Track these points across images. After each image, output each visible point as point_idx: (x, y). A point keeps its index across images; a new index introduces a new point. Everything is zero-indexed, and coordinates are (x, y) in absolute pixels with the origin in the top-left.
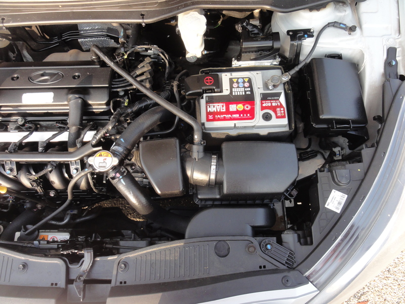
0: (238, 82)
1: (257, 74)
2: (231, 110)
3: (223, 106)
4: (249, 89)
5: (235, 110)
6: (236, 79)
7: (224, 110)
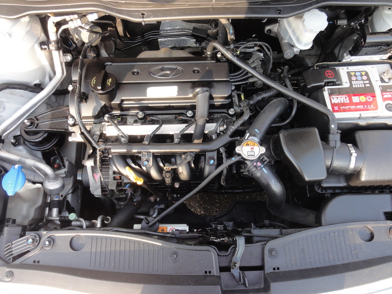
0: (355, 75)
1: (373, 67)
2: (354, 101)
3: (346, 98)
4: (368, 82)
5: (358, 101)
6: (354, 73)
7: (348, 102)
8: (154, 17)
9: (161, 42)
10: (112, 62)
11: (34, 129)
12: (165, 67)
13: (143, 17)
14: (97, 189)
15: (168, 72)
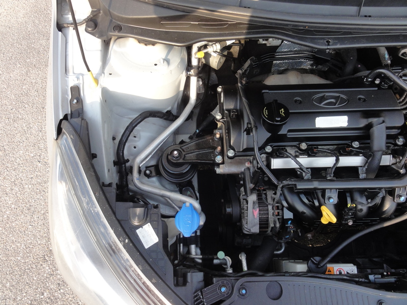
8: (341, 44)
9: (276, 64)
10: (269, 90)
11: (181, 161)
12: (327, 94)
13: (329, 45)
14: (254, 226)
15: (333, 100)
